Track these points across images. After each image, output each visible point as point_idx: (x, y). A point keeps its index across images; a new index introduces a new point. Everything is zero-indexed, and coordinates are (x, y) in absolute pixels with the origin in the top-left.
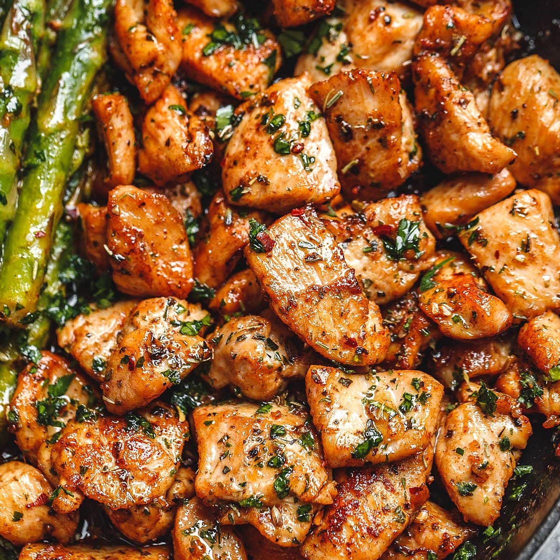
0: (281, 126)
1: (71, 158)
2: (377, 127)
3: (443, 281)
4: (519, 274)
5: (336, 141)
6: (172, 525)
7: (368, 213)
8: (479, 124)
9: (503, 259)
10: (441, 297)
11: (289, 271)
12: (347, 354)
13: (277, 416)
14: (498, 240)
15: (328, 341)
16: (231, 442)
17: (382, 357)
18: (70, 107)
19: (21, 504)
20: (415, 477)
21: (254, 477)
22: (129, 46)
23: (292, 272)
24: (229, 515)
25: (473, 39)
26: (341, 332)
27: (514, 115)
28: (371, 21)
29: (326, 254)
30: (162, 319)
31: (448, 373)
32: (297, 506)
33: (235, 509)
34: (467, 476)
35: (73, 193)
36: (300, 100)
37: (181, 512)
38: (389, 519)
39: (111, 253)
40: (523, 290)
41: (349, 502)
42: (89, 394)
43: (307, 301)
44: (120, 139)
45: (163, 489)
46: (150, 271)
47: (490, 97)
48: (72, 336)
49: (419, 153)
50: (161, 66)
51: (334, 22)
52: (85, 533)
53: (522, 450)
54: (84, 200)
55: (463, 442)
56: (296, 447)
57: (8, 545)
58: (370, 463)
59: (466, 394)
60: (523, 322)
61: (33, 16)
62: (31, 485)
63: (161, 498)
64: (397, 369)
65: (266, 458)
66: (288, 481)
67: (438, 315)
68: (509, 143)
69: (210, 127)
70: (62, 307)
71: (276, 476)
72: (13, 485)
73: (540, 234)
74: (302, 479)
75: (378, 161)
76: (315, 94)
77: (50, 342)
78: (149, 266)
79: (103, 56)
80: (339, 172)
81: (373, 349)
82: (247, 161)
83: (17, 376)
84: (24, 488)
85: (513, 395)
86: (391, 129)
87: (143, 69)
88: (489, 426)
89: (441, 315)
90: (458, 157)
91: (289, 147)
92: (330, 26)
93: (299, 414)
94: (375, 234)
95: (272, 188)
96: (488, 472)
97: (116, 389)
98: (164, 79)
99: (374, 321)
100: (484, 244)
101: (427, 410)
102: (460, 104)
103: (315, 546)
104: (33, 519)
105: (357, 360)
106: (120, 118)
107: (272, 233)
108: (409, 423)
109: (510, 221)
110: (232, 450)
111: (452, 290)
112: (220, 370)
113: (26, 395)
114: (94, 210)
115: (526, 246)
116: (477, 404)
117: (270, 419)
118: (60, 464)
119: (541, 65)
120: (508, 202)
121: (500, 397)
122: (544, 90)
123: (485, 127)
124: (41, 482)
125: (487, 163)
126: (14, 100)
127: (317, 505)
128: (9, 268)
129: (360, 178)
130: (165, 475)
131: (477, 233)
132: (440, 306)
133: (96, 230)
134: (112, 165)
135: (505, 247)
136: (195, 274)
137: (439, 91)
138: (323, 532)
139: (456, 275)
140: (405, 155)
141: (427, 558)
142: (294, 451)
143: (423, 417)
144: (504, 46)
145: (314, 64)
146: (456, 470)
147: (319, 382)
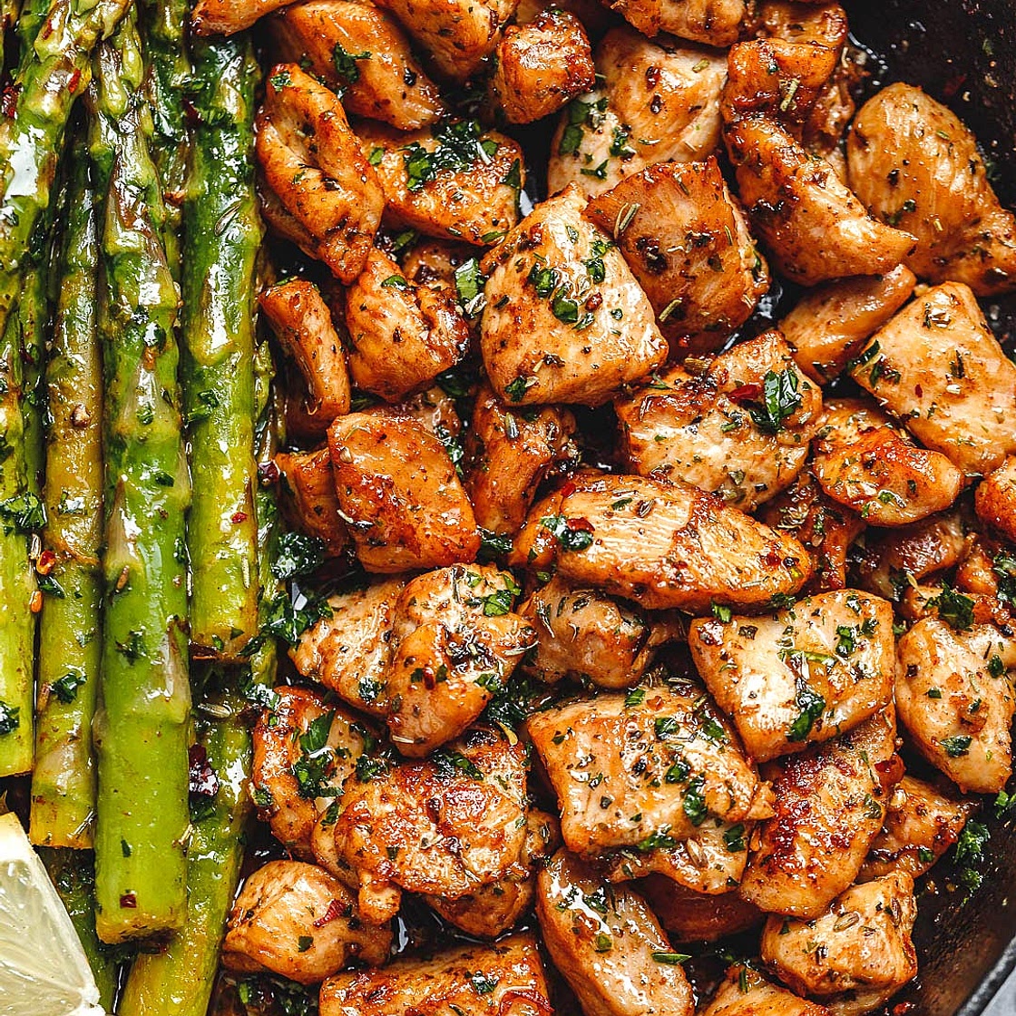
1: (252, 392)
2: (700, 244)
3: (847, 447)
4: (957, 412)
5: (642, 276)
6: (536, 898)
7: (716, 374)
8: (850, 205)
9: (928, 397)
10: (856, 471)
13: (656, 704)
14: (914, 369)
18: (233, 316)
19: (308, 922)
20: (879, 746)
21: (651, 804)
22: (300, 205)
24: (624, 866)
25: (810, 81)
27: (893, 180)
30: (453, 601)
31: (882, 580)
32: (722, 831)
33: (631, 856)
34: (953, 727)
35: (263, 442)
36: (577, 229)
37: (545, 878)
38: (857, 817)
39: (351, 520)
40: (968, 435)
41: (795, 806)
42: (363, 736)
44: (320, 347)
45: (515, 852)
46: (415, 533)
47: (846, 159)
48: (317, 658)
49: (764, 266)
50: (357, 224)
51: (593, 98)
52: (403, 941)
54: (281, 448)
55: (938, 679)
56: (699, 744)
57: (292, 986)
58: (815, 742)
59: (918, 606)
60: (977, 481)
61: (145, 193)
62: (314, 893)
63: (515, 864)
64: (815, 594)
65: (660, 771)
66: (702, 798)
67: (858, 498)
68: (893, 220)
69: (452, 299)
70: (288, 614)
71: (682, 795)
72: (288, 897)
73: (974, 346)
74: (723, 789)
75: (711, 294)
76: (596, 216)
77: (285, 671)
78: (410, 526)
79: (261, 228)
80: (657, 322)
82: (522, 337)
83: (249, 734)
84: (304, 899)
85: (988, 591)
86: (720, 242)
87: (331, 234)
88: (967, 647)
89: (862, 496)
90: (827, 262)
92: (589, 105)
93: (688, 694)
94: (733, 401)
95: (569, 370)
96: (982, 715)
97: (412, 722)
98: (364, 243)
100: (896, 379)
101: (878, 644)
102: (815, 182)
103: (759, 882)
104: (328, 942)
106: (314, 317)
108: (857, 668)
109: (925, 338)
110: (606, 772)
111: (868, 457)
112: (553, 655)
113: (273, 761)
114: (301, 460)
115: (958, 369)
116: (941, 618)
117: (649, 712)
118: (354, 851)
119: (916, 97)
120: (915, 309)
121: (973, 597)
122: (930, 133)
123: (859, 209)
124: (327, 883)
125: (872, 261)
126: (151, 327)
127: (751, 821)
128: (206, 578)
129: (689, 322)
130: (510, 828)
131: (881, 366)
132: (854, 484)
133: (317, 490)
134: (317, 388)
135: (928, 378)
136: (479, 520)
137: (777, 170)
138: (767, 859)
139: (862, 433)
140: (748, 275)
141: (918, 859)
142: (699, 751)
143: (873, 656)
144: (847, 78)
145: (577, 167)
146: (936, 721)
147: (713, 642)
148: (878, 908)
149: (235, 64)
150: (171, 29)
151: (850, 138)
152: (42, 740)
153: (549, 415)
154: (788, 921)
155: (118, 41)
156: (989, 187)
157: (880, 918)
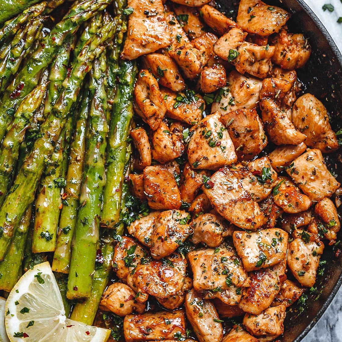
0: (210, 135)
1: (125, 157)
2: (249, 132)
3: (282, 190)
4: (313, 184)
5: (233, 138)
6: (185, 301)
7: (249, 167)
8: (290, 125)
9: (305, 179)
10: (283, 197)
11: (221, 195)
12: (248, 225)
13: (222, 253)
14: (303, 171)
15: (240, 221)
16: (206, 266)
17: (262, 224)
18: (122, 136)
19: (123, 300)
20: (281, 271)
21: (217, 279)
22: (144, 108)
23: (222, 195)
24: (209, 295)
25: (284, 91)
26: (245, 217)
27: (303, 120)
28: (241, 87)
29: (235, 186)
30: (172, 219)
31: (288, 227)
32: (235, 289)
33: (211, 293)
34: (301, 268)
35: (127, 170)
36: (217, 123)
37: (188, 296)
38: (272, 289)
39: (147, 194)
40: (315, 191)
41: (256, 284)
42: (144, 252)
43: (230, 206)
44: (144, 147)
45: (180, 288)
46: (164, 200)
47: (292, 112)
48: (134, 230)
49: (266, 139)
50: (158, 115)
51: (225, 88)
52: (148, 308)
53: (321, 255)
54: (132, 172)
55: (298, 255)
56: (232, 265)
57: (117, 316)
58: (263, 268)
59: (296, 235)
60: (316, 203)
61: (102, 101)
62: (125, 292)
63: (180, 291)
64: (268, 228)
65: (221, 271)
66: (231, 280)
67: (282, 205)
68: (302, 131)
69: (181, 138)
70: (128, 217)
71: (226, 278)
72: (118, 293)
73: (319, 167)
74: (237, 278)
75: (251, 145)
76: (222, 120)
77: (125, 232)
78: (163, 198)
79: (133, 113)
80: (235, 151)
81: (258, 221)
82: (198, 151)
83: (114, 248)
84: (123, 294)
85: (315, 233)
86: (255, 131)
87: (150, 117)
88: (307, 247)
89: (283, 205)
90: (283, 140)
91: (215, 144)
92: (224, 90)
93: (231, 251)
94: (253, 175)
95: (210, 161)
96: (309, 266)
97: (156, 250)
98: (159, 120)
99: (257, 210)
100: (297, 173)
101: (283, 244)
102: (281, 118)
103: (244, 304)
104: (128, 306)
105: (252, 227)
106: (144, 139)
107: (213, 180)
108: (276, 250)
109: (306, 163)
110: (206, 269)
111: (287, 194)
112: (197, 237)
113: (119, 256)
114: (136, 177)
115: (314, 173)
116: (302, 239)
117: (220, 255)
118: (137, 283)
119: (312, 98)
120: (305, 155)
121: (311, 235)
122: (314, 108)
123: (293, 127)
124: (130, 290)
125: (294, 141)
126: (100, 137)
127: (243, 287)
128: (107, 205)
129: (244, 152)
130: (180, 282)
131: (294, 169)
132: (282, 201)
133: (139, 185)
134: (142, 158)
135: (306, 174)
136: (182, 198)
137: (272, 114)
138: (247, 298)
139: (287, 187)
140: (261, 141)
141: (288, 302)
142: (232, 267)
143: (281, 247)
144: (295, 90)
145: (220, 106)
146: (297, 266)
147: (239, 238)
148: (275, 314)
149: (131, 68)
150: (115, 57)
151: (293, 106)
152: (58, 243)
153: (203, 172)
154: (250, 315)
155: (100, 59)
156: (329, 124)
157: (275, 317)
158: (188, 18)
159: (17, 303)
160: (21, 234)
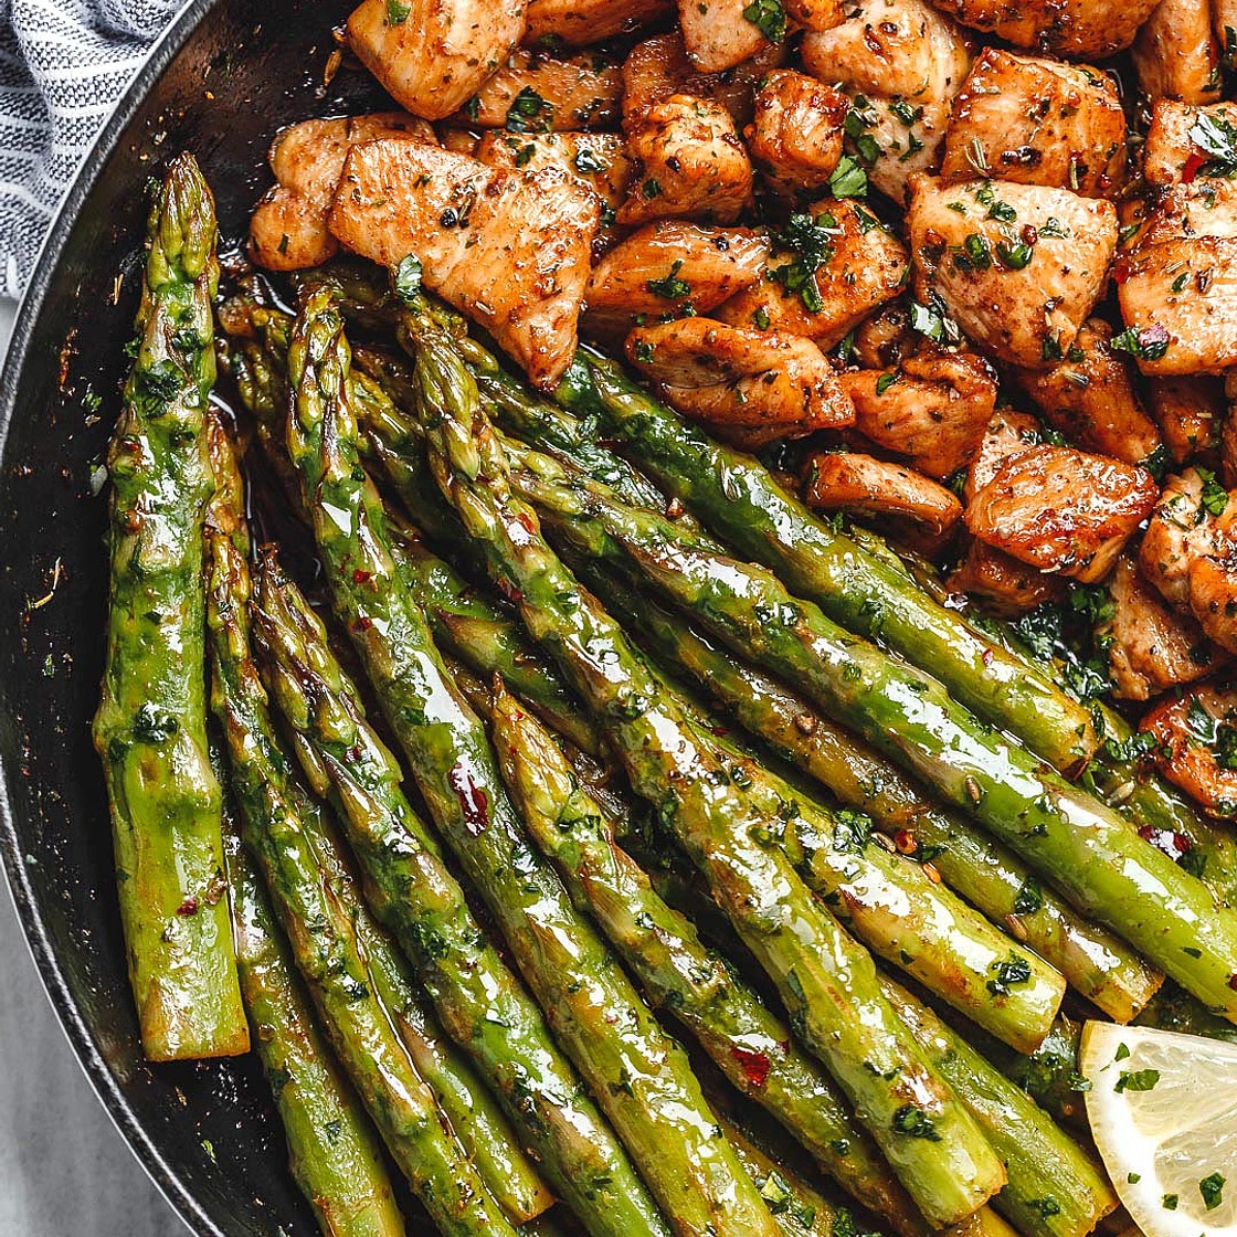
0: (985, 246)
2: (1043, 112)
5: (1031, 177)
7: (1158, 179)
11: (1206, 323)
22: (764, 413)
23: (1210, 320)
28: (879, 53)
29: (1200, 259)
30: (1186, 534)
35: (928, 588)
36: (954, 202)
39: (1057, 567)
44: (894, 486)
46: (1102, 523)
48: (1140, 678)
49: (1091, 69)
50: (816, 379)
61: (662, 534)
76: (953, 178)
79: (753, 460)
80: (1076, 192)
82: (1013, 315)
83: (1162, 779)
86: (1055, 92)
87: (807, 406)
90: (1131, 18)
91: (1022, 247)
92: (853, 114)
94: (1191, 181)
95: (1068, 296)
98: (833, 384)
106: (866, 472)
113: (1202, 777)
128: (1018, 721)
129: (1092, 170)
133: (1006, 575)
134: (922, 513)
136: (1128, 461)
140: (1092, 90)
145: (894, 160)
152: (1048, 953)
155: (515, 462)
158: (534, 94)
159: (1171, 1202)
160: (951, 1055)
